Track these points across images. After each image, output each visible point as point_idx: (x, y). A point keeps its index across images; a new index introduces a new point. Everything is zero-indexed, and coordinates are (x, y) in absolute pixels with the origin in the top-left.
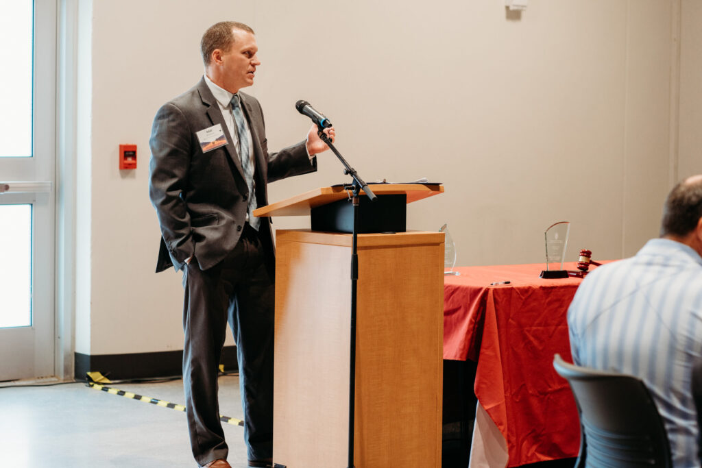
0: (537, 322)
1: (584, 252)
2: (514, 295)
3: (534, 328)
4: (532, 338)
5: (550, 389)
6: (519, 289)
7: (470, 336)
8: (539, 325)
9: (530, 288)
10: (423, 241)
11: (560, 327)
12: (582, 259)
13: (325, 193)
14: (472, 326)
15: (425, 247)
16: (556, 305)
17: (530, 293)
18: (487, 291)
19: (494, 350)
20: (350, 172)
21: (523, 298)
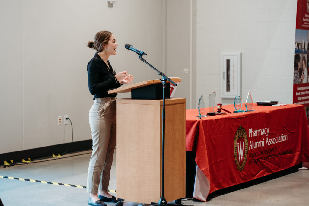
0: (214, 134)
1: (219, 105)
2: (208, 123)
3: (213, 136)
4: (213, 141)
5: (218, 161)
6: (209, 120)
7: (193, 141)
8: (215, 135)
9: (212, 120)
10: (180, 102)
11: (220, 135)
12: (218, 107)
13: (148, 83)
14: (193, 136)
15: (180, 104)
16: (219, 126)
17: (212, 121)
18: (199, 122)
19: (204, 146)
20: (161, 74)
21: (210, 124)
